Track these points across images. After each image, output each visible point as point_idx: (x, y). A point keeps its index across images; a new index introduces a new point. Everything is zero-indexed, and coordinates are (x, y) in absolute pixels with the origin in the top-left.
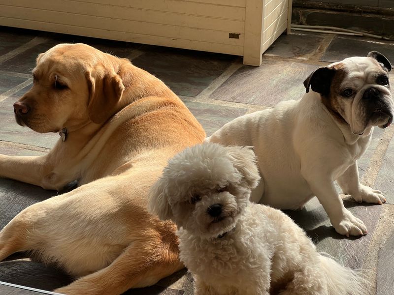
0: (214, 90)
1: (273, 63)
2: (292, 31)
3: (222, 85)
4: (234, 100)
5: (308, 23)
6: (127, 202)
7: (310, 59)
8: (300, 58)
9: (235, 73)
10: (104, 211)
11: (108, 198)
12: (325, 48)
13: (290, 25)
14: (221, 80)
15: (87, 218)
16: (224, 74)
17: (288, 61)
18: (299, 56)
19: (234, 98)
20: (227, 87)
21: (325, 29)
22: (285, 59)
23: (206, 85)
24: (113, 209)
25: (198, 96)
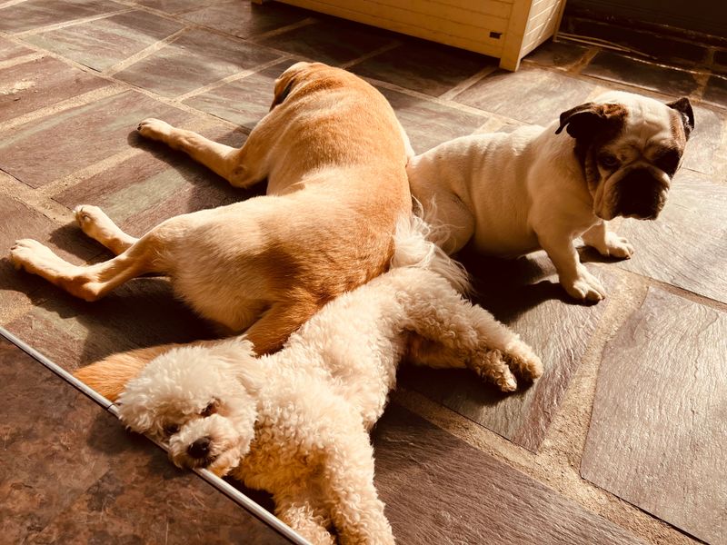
0: (460, 92)
1: (530, 69)
2: (558, 38)
3: (470, 88)
4: (477, 105)
5: (577, 32)
6: (276, 245)
7: (570, 70)
8: (559, 68)
9: (488, 76)
10: (243, 250)
11: (254, 231)
12: (589, 60)
13: (557, 32)
14: (472, 82)
15: (219, 256)
16: (477, 75)
17: (546, 70)
18: (559, 66)
19: (478, 104)
20: (475, 90)
21: (593, 41)
22: (544, 68)
23: (454, 85)
24: (255, 250)
25: (440, 97)
